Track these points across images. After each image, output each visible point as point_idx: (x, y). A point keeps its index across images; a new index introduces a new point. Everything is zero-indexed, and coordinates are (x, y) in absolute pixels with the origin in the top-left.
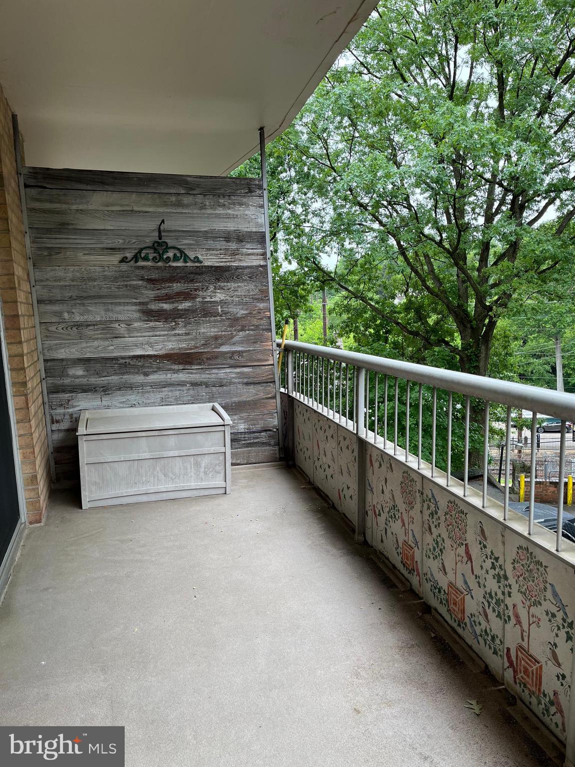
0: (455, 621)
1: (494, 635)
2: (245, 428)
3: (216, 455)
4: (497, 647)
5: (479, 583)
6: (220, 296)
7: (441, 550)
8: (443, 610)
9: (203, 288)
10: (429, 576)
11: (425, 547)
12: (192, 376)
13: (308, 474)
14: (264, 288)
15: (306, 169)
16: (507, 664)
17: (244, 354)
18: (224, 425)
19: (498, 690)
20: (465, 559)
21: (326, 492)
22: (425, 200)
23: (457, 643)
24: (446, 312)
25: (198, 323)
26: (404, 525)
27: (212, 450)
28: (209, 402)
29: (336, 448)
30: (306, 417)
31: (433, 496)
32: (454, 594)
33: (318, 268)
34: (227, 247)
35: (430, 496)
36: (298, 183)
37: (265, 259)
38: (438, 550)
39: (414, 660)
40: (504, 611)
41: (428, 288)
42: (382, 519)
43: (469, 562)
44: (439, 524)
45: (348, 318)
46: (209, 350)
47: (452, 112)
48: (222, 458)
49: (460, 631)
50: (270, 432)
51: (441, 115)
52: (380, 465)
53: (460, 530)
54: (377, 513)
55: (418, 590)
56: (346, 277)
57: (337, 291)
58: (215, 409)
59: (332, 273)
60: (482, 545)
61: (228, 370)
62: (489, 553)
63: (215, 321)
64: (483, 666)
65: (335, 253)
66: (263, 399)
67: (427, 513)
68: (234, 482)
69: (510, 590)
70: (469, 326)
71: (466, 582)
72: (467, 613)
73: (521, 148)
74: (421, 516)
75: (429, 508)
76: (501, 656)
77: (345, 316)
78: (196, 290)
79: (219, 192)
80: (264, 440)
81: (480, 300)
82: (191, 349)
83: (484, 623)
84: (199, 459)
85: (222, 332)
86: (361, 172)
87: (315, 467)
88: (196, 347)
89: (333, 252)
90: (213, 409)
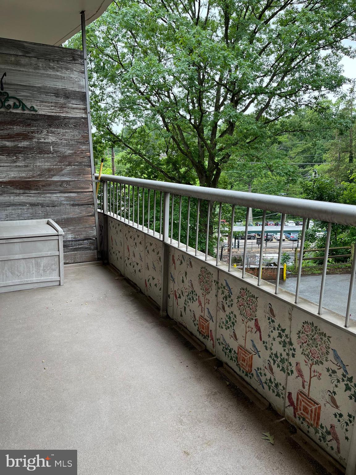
0: (243, 372)
1: (278, 383)
2: (72, 238)
3: (52, 258)
4: (280, 392)
5: (266, 347)
6: (51, 139)
7: (233, 323)
8: (233, 364)
9: (38, 132)
10: (221, 340)
11: (218, 321)
12: (30, 198)
13: (119, 269)
14: (86, 134)
15: (102, 64)
16: (288, 403)
17: (71, 183)
18: (58, 235)
19: (280, 422)
20: (255, 330)
21: (134, 281)
22: (179, 93)
23: (246, 388)
24: (191, 166)
25: (34, 158)
26: (200, 304)
27: (49, 253)
28: (45, 218)
29: (144, 251)
30: (118, 229)
31: (227, 285)
32: (243, 354)
33: (110, 132)
34: (57, 101)
35: (224, 284)
36: (97, 73)
37: (86, 113)
38: (230, 322)
39: (219, 404)
40: (287, 366)
41: (181, 149)
42: (181, 301)
43: (258, 332)
44: (232, 305)
45: (131, 167)
46: (43, 179)
47: (200, 34)
48: (57, 259)
49: (247, 379)
50: (91, 241)
51: (193, 35)
52: (181, 263)
53: (250, 309)
54: (178, 296)
55: (212, 350)
56: (129, 140)
57: (124, 149)
58: (49, 223)
59: (120, 136)
60: (271, 320)
61: (58, 195)
62: (277, 326)
63: (48, 157)
64: (267, 404)
65: (122, 123)
66: (85, 216)
67: (221, 297)
68: (66, 276)
69: (294, 353)
70: (204, 175)
71: (254, 346)
72: (254, 367)
73: (241, 63)
74: (216, 298)
75: (223, 293)
76: (283, 397)
77: (128, 165)
78: (32, 132)
79: (49, 57)
80: (86, 246)
81: (212, 158)
82: (30, 178)
83: (269, 375)
84: (39, 260)
85: (53, 166)
86: (141, 68)
87: (125, 265)
88: (34, 177)
89: (120, 123)
90: (48, 223)
